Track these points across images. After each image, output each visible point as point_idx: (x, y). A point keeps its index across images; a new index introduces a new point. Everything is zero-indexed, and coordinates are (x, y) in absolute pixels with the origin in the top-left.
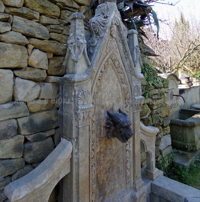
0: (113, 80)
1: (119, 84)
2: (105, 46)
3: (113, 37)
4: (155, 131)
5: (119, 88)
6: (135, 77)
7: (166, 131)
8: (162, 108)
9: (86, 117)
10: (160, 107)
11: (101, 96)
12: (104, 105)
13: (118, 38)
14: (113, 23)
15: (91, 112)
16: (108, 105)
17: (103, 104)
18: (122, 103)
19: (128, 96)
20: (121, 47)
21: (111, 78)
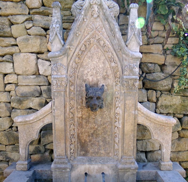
0: (97, 59)
1: (107, 63)
5: (106, 67)
6: (126, 55)
9: (59, 84)
11: (83, 71)
12: (86, 79)
13: (102, 17)
14: (92, 3)
15: (63, 81)
16: (91, 80)
17: (85, 78)
19: (119, 75)
21: (95, 57)
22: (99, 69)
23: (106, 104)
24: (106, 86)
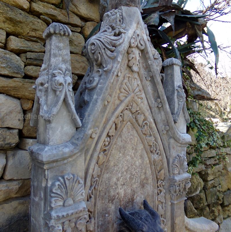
0: (133, 150)
1: (146, 155)
2: (117, 87)
3: (132, 71)
4: (212, 228)
5: (145, 162)
6: (176, 140)
7: (227, 213)
8: (221, 178)
10: (218, 177)
11: (109, 179)
12: (114, 196)
13: (143, 72)
14: (132, 45)
15: (81, 220)
16: (123, 195)
17: (112, 193)
18: (152, 187)
19: (163, 175)
20: (150, 89)
21: (129, 146)
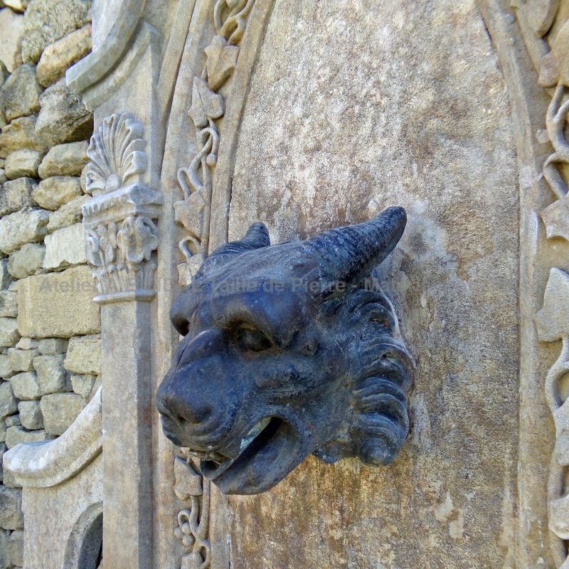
22: (368, 76)
23: (448, 421)
24: (443, 220)
